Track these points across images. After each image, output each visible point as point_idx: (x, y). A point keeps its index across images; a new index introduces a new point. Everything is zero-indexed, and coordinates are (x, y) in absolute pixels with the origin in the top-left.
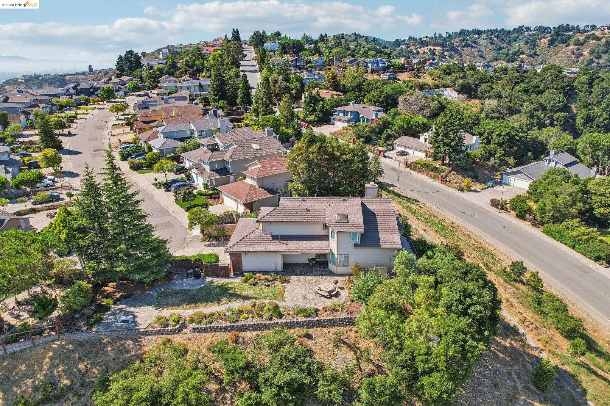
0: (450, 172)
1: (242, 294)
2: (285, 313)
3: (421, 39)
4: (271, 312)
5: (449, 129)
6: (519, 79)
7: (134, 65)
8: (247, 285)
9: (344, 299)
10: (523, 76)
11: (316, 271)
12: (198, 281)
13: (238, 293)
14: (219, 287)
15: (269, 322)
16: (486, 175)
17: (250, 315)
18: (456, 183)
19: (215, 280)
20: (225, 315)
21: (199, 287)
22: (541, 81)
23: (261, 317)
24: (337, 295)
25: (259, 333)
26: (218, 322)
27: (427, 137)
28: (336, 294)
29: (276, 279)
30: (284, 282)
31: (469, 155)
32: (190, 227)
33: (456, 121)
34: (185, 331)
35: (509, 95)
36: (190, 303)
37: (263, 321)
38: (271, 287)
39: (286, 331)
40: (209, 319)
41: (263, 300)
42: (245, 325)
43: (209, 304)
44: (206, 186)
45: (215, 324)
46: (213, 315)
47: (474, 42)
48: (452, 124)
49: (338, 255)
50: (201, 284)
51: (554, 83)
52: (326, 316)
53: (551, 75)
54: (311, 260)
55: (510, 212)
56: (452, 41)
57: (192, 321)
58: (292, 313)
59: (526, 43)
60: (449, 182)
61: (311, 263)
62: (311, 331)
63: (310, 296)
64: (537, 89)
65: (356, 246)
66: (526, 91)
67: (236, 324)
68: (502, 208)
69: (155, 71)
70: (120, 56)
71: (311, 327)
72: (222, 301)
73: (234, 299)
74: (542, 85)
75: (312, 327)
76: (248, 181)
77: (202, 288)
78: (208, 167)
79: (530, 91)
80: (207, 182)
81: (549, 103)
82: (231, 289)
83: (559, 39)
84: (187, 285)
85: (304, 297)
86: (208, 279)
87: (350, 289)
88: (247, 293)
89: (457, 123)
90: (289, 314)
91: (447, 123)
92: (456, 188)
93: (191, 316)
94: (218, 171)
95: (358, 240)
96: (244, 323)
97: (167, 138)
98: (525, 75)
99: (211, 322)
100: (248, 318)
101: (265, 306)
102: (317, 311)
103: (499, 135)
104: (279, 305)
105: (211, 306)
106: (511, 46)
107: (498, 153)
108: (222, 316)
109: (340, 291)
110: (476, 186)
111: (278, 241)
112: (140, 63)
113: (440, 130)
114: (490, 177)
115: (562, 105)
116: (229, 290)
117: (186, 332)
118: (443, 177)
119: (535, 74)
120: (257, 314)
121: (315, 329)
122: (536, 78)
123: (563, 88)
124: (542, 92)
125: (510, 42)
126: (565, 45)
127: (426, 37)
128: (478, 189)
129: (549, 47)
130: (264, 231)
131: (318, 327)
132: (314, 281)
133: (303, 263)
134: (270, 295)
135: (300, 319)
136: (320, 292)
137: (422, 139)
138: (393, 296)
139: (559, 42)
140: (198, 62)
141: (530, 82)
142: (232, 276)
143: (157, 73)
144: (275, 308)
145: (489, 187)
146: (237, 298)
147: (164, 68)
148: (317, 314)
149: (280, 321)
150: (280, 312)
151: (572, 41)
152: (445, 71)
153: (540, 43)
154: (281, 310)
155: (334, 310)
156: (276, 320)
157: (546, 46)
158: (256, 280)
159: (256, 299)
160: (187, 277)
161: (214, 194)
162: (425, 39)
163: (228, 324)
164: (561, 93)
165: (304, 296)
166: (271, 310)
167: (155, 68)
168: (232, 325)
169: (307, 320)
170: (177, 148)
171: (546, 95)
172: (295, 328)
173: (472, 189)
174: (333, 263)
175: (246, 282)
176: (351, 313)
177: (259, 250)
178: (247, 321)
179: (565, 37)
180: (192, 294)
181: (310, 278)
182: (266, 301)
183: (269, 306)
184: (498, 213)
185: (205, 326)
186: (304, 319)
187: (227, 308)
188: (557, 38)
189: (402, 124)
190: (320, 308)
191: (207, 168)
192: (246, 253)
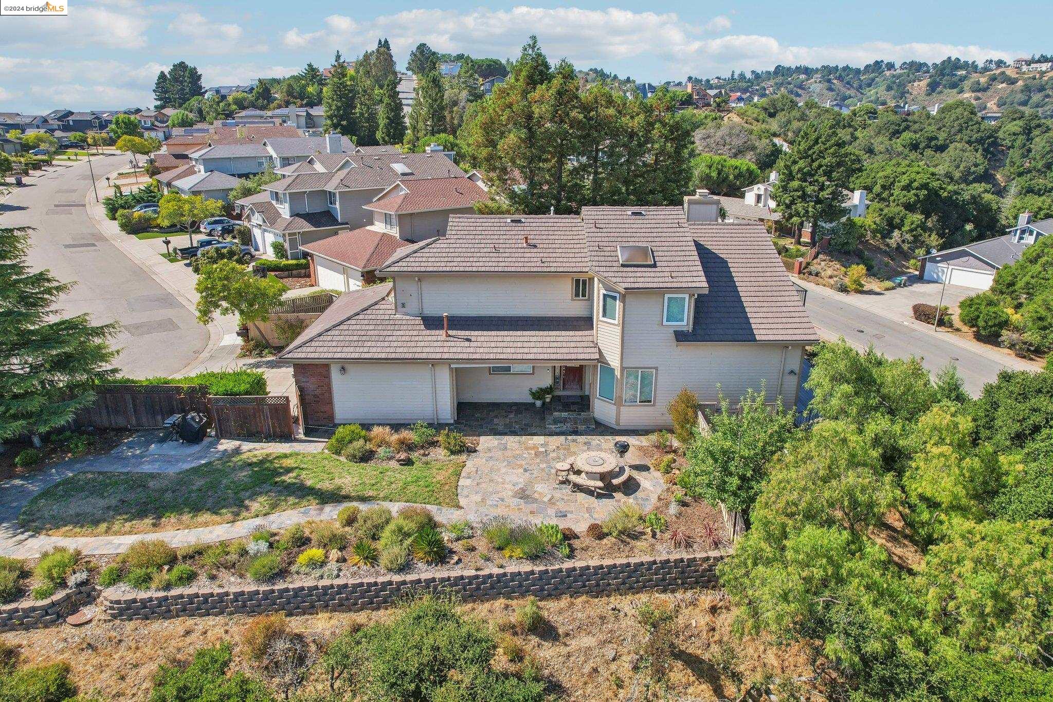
0: (816, 257)
1: (318, 486)
2: (458, 547)
3: (708, 81)
4: (409, 541)
5: (815, 164)
6: (900, 125)
7: (187, 90)
8: (343, 459)
9: (654, 499)
10: (906, 120)
11: (556, 422)
12: (195, 449)
13: (309, 483)
14: (250, 464)
15: (397, 578)
16: (887, 265)
17: (334, 554)
18: (831, 277)
19: (246, 446)
20: (244, 552)
21: (187, 466)
22: (939, 129)
23: (372, 558)
24: (630, 487)
25: (361, 617)
26: (213, 578)
27: (762, 192)
28: (625, 483)
29: (434, 444)
30: (460, 452)
31: (851, 224)
32: (205, 314)
33: (830, 147)
34: (87, 612)
35: (888, 150)
36: (141, 514)
37: (378, 573)
38: (417, 465)
39: (458, 610)
40: (181, 568)
41: (386, 505)
42: (311, 589)
43: (206, 517)
44: (279, 249)
45: (202, 587)
46: (200, 553)
47: (801, 87)
48: (821, 155)
49: (623, 369)
50: (201, 458)
51: (964, 132)
52: (602, 557)
53: (958, 119)
54: (539, 394)
55: (958, 330)
56: (763, 85)
57: (117, 577)
58: (482, 545)
59: (889, 88)
60: (817, 275)
61: (538, 403)
62: (552, 610)
63: (543, 490)
64: (933, 143)
65: (681, 337)
66: (914, 147)
67: (280, 586)
68: (941, 323)
69: (229, 105)
70: (162, 72)
71: (549, 596)
72: (247, 508)
73: (292, 500)
74: (942, 136)
75: (555, 594)
76: (379, 227)
77: (195, 470)
78: (287, 205)
79: (922, 146)
80: (281, 240)
81: (958, 167)
82: (289, 470)
83: (944, 82)
84: (153, 461)
85: (523, 495)
86: (226, 445)
87: (668, 470)
88: (338, 482)
89: (832, 150)
90: (473, 549)
91: (810, 152)
92: (832, 287)
93: (119, 559)
94: (310, 218)
95: (686, 323)
96: (309, 583)
97: (212, 171)
98: (910, 118)
99: (191, 577)
100: (323, 564)
101: (387, 522)
102: (569, 536)
103: (907, 188)
104: (438, 518)
105: (206, 524)
106: (862, 94)
107: (907, 222)
108: (233, 557)
109: (636, 475)
110: (873, 284)
111: (442, 333)
112: (201, 88)
113: (795, 168)
114: (895, 270)
115: (981, 169)
116: (281, 474)
117: (89, 617)
118: (803, 266)
119: (928, 116)
120: (359, 548)
121: (564, 602)
122: (930, 125)
123: (980, 141)
124: (942, 149)
125: (860, 87)
126: (955, 91)
127: (717, 78)
128: (878, 290)
129: (929, 95)
130: (401, 306)
131: (575, 594)
132: (552, 447)
133: (516, 404)
134: (412, 488)
135: (512, 568)
136: (573, 478)
137: (750, 197)
138: (851, 478)
139: (945, 87)
140: (310, 89)
141: (921, 130)
142: (302, 436)
143: (234, 107)
144: (421, 527)
145: (899, 285)
146: (302, 497)
147: (245, 99)
148: (572, 550)
149: (440, 573)
150: (439, 543)
151: (967, 84)
152: (765, 109)
153: (912, 89)
154: (446, 537)
155: (629, 535)
156: (424, 572)
157: (923, 93)
158: (369, 446)
159: (363, 499)
160: (162, 441)
161: (298, 266)
162: (716, 81)
163: (250, 586)
164: (977, 151)
165: (523, 490)
166: (407, 535)
167: (230, 99)
168: (264, 588)
169: (537, 569)
170: (232, 189)
171: (952, 153)
172: (495, 598)
173: (865, 289)
174: (607, 395)
175: (338, 453)
176: (689, 545)
177: (383, 356)
178: (318, 573)
179: (955, 79)
180: (158, 486)
181: (539, 440)
182: (395, 508)
183: (401, 522)
184: (933, 333)
185: (161, 594)
186: (526, 567)
187: (258, 528)
188: (941, 79)
189: (707, 171)
190: (581, 527)
191: (284, 210)
192: (345, 365)
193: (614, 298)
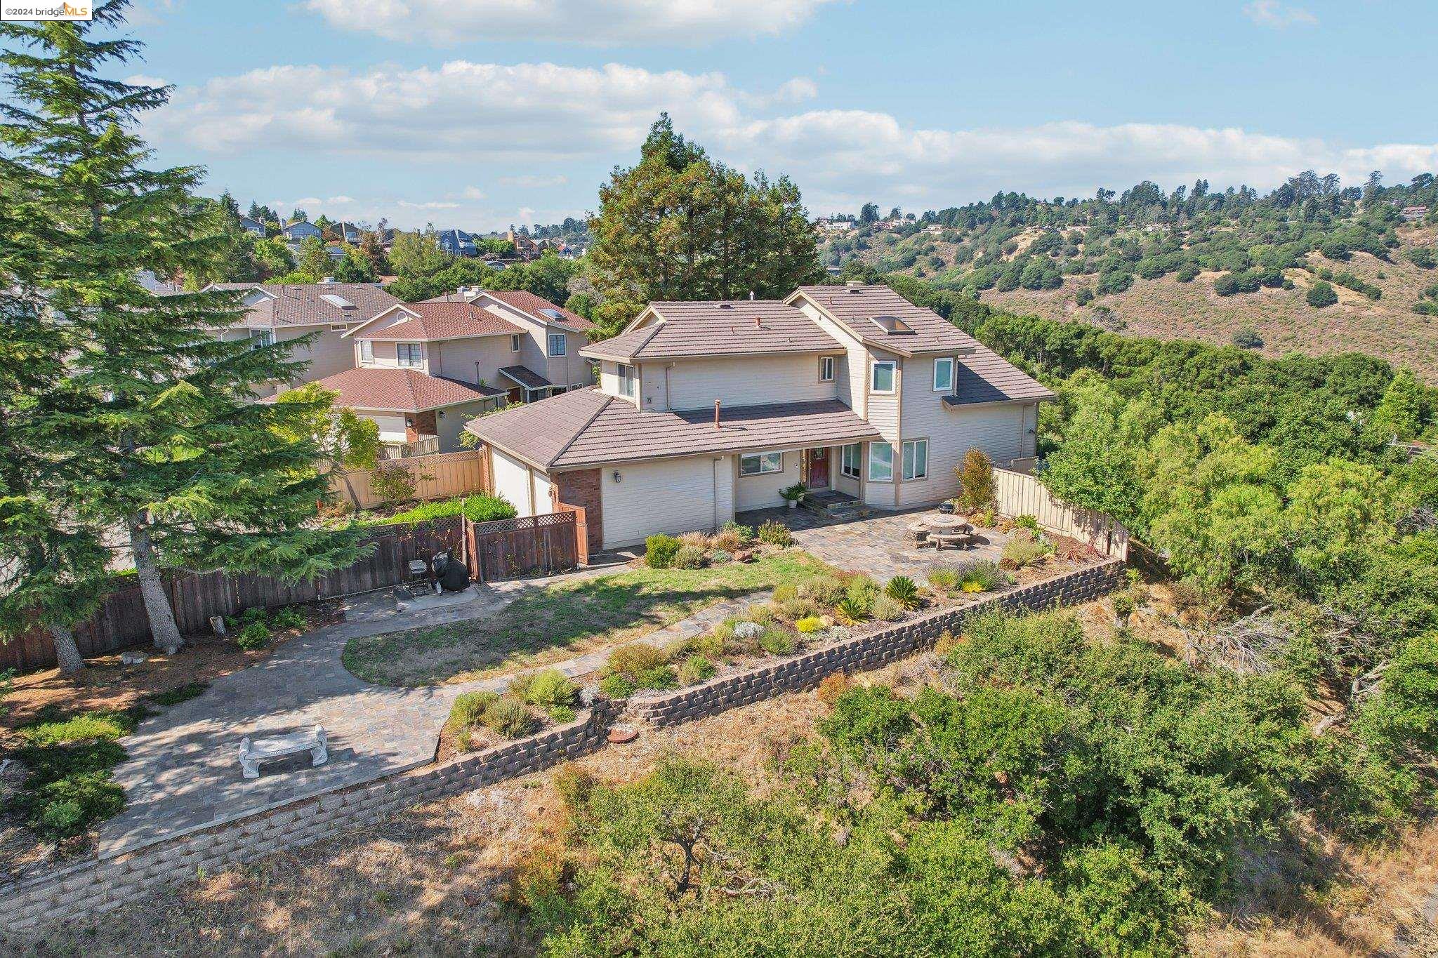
8: (675, 570)
15: (905, 624)
17: (826, 620)
20: (735, 639)
25: (896, 669)
26: (733, 664)
34: (625, 727)
40: (688, 661)
42: (841, 649)
45: (726, 674)
46: (693, 649)
49: (900, 443)
54: (791, 494)
57: (629, 685)
61: (793, 504)
63: (912, 554)
65: (947, 402)
76: (385, 365)
85: (902, 560)
86: (507, 586)
90: (932, 595)
95: (952, 388)
96: (833, 645)
99: (711, 668)
100: (827, 628)
111: (715, 424)
117: (632, 731)
120: (847, 608)
130: (646, 401)
133: (769, 509)
135: (984, 599)
156: (919, 616)
158: (700, 551)
160: (407, 598)
163: (781, 661)
168: (799, 658)
169: (1005, 594)
178: (832, 636)
185: (701, 687)
192: (619, 468)
193: (889, 367)
